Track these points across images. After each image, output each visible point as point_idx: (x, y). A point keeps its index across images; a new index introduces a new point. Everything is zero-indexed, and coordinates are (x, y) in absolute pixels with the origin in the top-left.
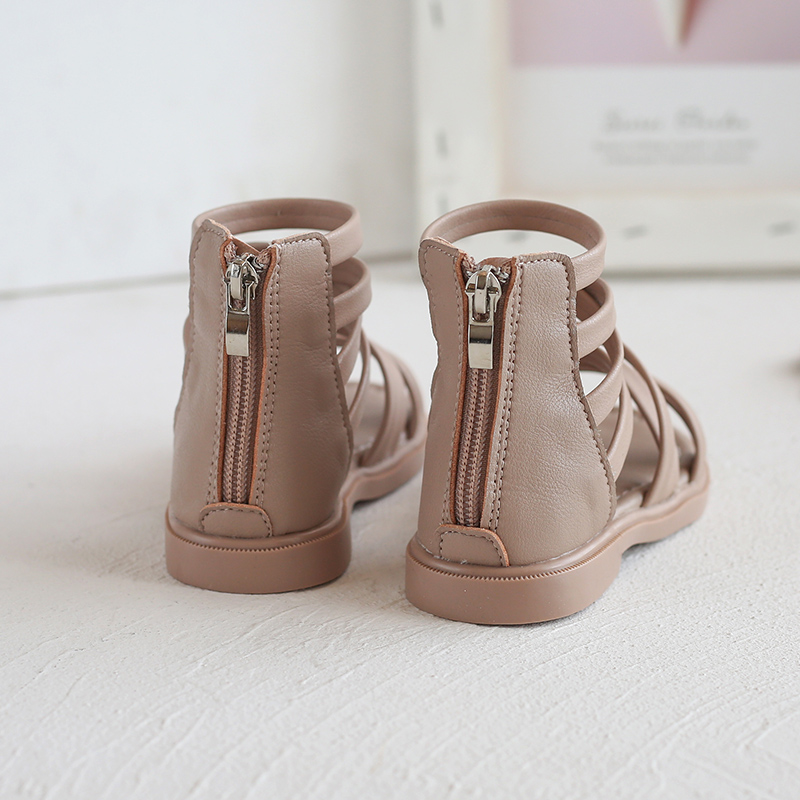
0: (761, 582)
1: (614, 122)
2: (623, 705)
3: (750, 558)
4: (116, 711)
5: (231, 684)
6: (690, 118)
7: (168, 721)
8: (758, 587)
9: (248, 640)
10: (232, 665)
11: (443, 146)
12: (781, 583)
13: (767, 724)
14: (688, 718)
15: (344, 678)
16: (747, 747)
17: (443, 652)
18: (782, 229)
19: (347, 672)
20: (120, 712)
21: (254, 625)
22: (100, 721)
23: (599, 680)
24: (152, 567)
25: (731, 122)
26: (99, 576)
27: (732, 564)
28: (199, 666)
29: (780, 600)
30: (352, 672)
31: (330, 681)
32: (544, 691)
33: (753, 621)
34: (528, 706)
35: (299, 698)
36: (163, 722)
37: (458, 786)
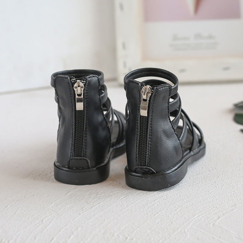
0: (218, 176)
1: (175, 38)
2: (177, 213)
3: (215, 168)
4: (29, 218)
5: (63, 209)
6: (198, 36)
7: (44, 221)
8: (218, 177)
9: (68, 196)
10: (63, 204)
11: (124, 47)
12: (224, 176)
13: (219, 217)
14: (196, 216)
15: (96, 207)
16: (213, 224)
17: (125, 198)
18: (226, 69)
19: (97, 205)
20: (30, 218)
21: (69, 192)
22: (24, 221)
23: (170, 206)
24: (39, 175)
25: (210, 37)
26: (23, 178)
27: (210, 170)
28: (53, 205)
29: (224, 181)
30: (98, 205)
31: (92, 208)
32: (154, 209)
33: (216, 187)
34: (149, 214)
35: (82, 213)
36: (43, 221)
37: (129, 238)
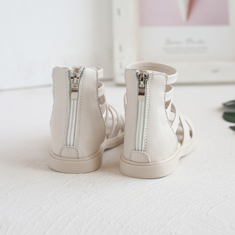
0: (210, 168)
1: (168, 42)
2: (171, 203)
3: (207, 162)
4: (28, 205)
5: (61, 198)
6: (189, 41)
7: (43, 208)
8: (209, 170)
9: (66, 185)
10: (61, 192)
11: (121, 49)
12: (216, 169)
13: (212, 208)
14: (190, 206)
15: (93, 196)
16: (206, 214)
17: (121, 188)
18: (215, 71)
19: (94, 194)
20: (30, 205)
21: (67, 181)
22: (24, 208)
23: (164, 196)
24: (39, 165)
25: (201, 42)
26: (24, 168)
27: (202, 163)
28: (52, 193)
29: (215, 173)
31: (89, 196)
32: (149, 199)
33: (208, 179)
34: (144, 203)
35: (80, 201)
36: (42, 208)
37: (125, 226)
